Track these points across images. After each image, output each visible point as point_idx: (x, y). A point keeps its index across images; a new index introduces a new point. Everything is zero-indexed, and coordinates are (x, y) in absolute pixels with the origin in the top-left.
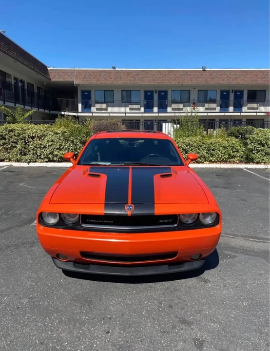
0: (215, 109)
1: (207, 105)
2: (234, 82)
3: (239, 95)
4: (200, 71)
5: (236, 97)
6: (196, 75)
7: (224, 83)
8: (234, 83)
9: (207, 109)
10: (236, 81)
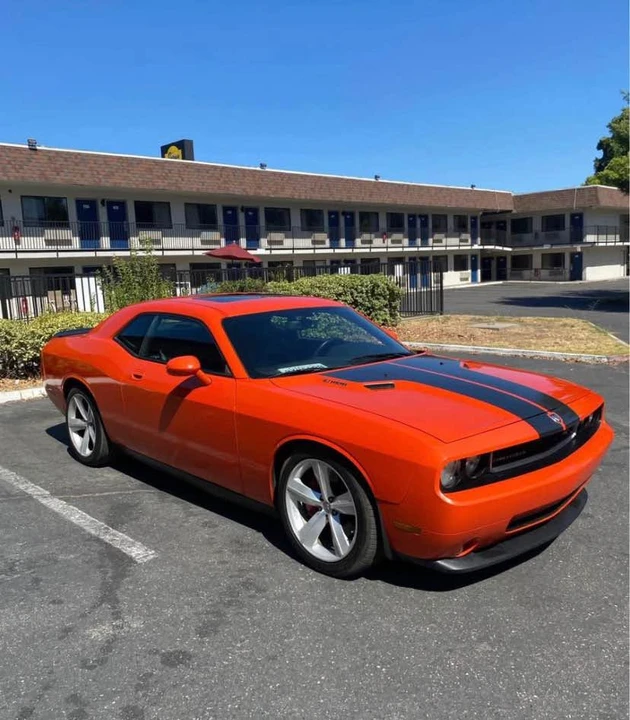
0: (69, 242)
1: (51, 234)
2: (108, 183)
3: (117, 211)
4: (24, 149)
5: (112, 216)
6: (15, 159)
7: (86, 183)
8: (108, 185)
9: (49, 242)
10: (110, 181)
